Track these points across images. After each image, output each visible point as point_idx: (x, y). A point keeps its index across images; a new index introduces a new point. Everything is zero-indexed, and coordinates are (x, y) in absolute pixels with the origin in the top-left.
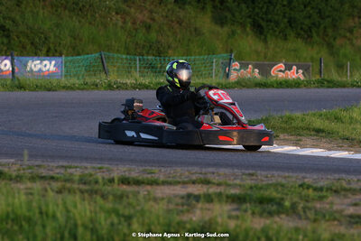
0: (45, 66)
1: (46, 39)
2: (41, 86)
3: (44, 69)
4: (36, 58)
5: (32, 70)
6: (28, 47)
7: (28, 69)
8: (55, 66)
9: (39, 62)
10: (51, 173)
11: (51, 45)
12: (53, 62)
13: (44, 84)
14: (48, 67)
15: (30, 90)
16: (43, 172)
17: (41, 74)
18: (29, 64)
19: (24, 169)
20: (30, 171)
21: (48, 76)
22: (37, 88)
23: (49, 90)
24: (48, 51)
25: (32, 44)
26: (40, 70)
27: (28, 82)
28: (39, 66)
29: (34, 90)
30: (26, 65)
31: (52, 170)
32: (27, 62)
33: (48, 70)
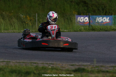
0: (105, 20)
1: (105, 7)
2: (102, 29)
3: (104, 21)
4: (100, 16)
5: (98, 22)
6: (97, 11)
7: (97, 21)
8: (109, 20)
9: (101, 18)
10: (107, 70)
11: (107, 10)
12: (108, 18)
13: (104, 28)
14: (106, 20)
15: (97, 31)
16: (103, 69)
17: (102, 23)
18: (97, 19)
19: (94, 68)
20: (97, 68)
21: (106, 24)
22: (101, 30)
23: (106, 31)
24: (106, 13)
25: (98, 10)
26: (102, 22)
27: (96, 27)
28: (102, 20)
29: (99, 31)
30: (95, 20)
31: (107, 68)
32: (96, 18)
33: (106, 22)
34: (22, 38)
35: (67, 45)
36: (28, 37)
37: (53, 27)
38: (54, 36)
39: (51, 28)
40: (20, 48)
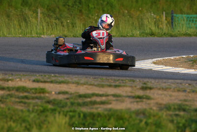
34: (52, 50)
35: (121, 59)
36: (62, 49)
37: (100, 33)
38: (103, 47)
39: (97, 35)
40: (50, 64)
